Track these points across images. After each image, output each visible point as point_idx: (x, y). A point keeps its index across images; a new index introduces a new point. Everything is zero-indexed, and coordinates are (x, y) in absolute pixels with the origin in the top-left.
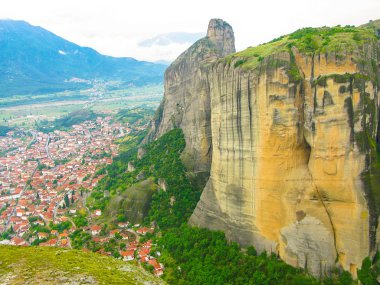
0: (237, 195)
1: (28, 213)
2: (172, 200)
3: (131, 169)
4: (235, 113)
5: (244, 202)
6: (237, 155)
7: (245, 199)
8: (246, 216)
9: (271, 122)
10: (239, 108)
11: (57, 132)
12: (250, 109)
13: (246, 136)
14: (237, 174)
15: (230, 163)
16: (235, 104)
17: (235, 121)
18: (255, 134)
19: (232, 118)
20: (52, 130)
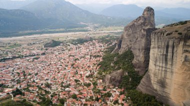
0: (163, 84)
1: (74, 78)
2: (130, 79)
3: (112, 65)
4: (165, 53)
5: (166, 87)
6: (164, 69)
7: (166, 86)
8: (166, 93)
9: (183, 60)
10: (167, 52)
11: (79, 45)
12: (173, 53)
13: (169, 63)
14: (163, 76)
15: (160, 71)
16: (165, 50)
17: (164, 56)
18: (174, 63)
19: (163, 55)
20: (77, 44)
